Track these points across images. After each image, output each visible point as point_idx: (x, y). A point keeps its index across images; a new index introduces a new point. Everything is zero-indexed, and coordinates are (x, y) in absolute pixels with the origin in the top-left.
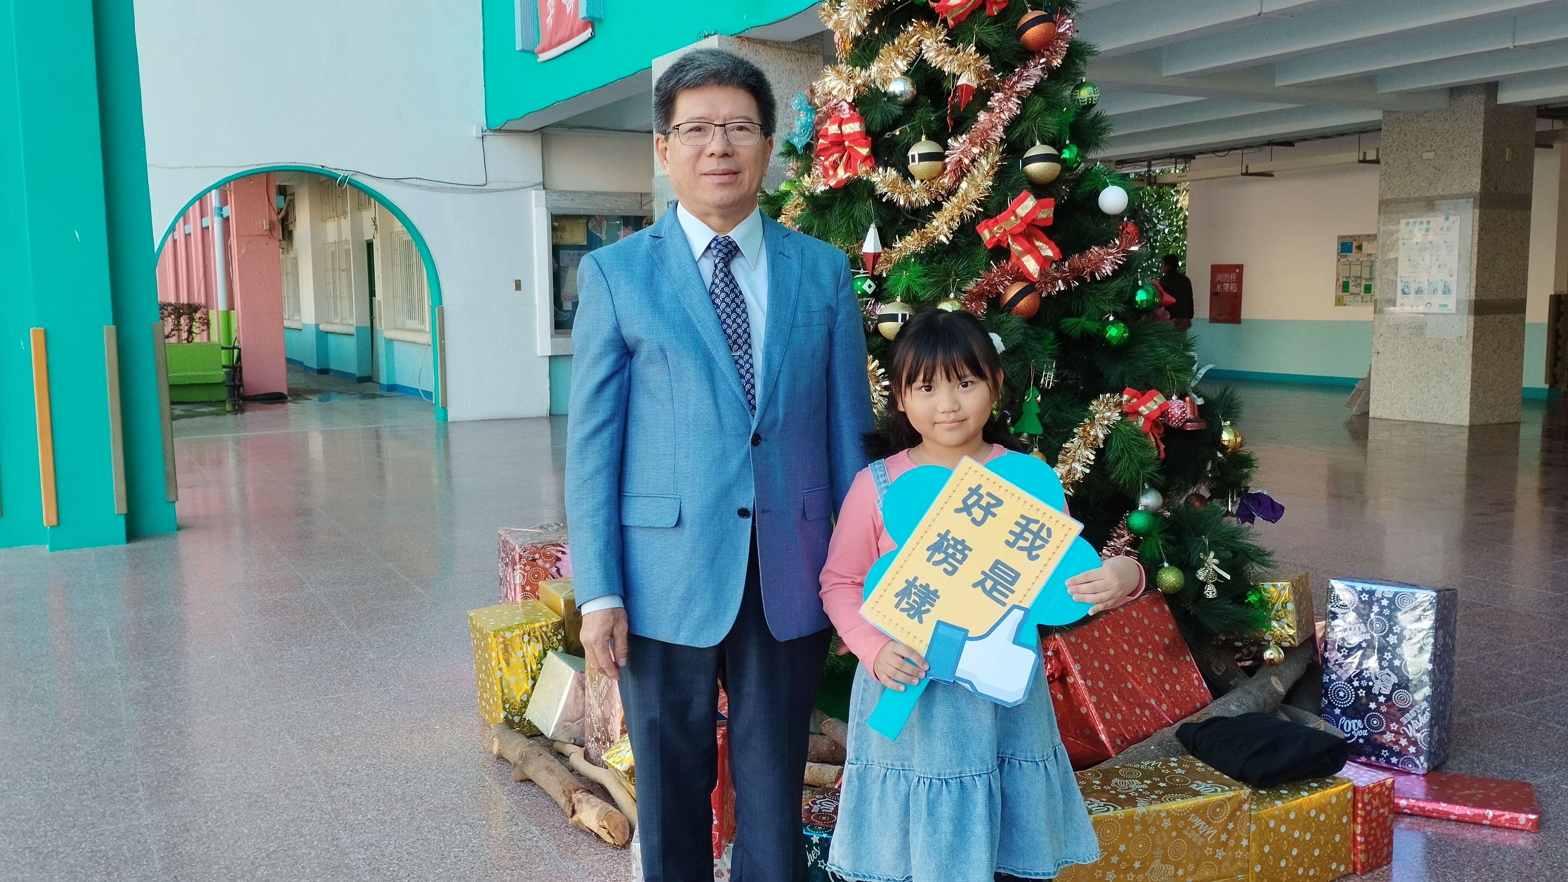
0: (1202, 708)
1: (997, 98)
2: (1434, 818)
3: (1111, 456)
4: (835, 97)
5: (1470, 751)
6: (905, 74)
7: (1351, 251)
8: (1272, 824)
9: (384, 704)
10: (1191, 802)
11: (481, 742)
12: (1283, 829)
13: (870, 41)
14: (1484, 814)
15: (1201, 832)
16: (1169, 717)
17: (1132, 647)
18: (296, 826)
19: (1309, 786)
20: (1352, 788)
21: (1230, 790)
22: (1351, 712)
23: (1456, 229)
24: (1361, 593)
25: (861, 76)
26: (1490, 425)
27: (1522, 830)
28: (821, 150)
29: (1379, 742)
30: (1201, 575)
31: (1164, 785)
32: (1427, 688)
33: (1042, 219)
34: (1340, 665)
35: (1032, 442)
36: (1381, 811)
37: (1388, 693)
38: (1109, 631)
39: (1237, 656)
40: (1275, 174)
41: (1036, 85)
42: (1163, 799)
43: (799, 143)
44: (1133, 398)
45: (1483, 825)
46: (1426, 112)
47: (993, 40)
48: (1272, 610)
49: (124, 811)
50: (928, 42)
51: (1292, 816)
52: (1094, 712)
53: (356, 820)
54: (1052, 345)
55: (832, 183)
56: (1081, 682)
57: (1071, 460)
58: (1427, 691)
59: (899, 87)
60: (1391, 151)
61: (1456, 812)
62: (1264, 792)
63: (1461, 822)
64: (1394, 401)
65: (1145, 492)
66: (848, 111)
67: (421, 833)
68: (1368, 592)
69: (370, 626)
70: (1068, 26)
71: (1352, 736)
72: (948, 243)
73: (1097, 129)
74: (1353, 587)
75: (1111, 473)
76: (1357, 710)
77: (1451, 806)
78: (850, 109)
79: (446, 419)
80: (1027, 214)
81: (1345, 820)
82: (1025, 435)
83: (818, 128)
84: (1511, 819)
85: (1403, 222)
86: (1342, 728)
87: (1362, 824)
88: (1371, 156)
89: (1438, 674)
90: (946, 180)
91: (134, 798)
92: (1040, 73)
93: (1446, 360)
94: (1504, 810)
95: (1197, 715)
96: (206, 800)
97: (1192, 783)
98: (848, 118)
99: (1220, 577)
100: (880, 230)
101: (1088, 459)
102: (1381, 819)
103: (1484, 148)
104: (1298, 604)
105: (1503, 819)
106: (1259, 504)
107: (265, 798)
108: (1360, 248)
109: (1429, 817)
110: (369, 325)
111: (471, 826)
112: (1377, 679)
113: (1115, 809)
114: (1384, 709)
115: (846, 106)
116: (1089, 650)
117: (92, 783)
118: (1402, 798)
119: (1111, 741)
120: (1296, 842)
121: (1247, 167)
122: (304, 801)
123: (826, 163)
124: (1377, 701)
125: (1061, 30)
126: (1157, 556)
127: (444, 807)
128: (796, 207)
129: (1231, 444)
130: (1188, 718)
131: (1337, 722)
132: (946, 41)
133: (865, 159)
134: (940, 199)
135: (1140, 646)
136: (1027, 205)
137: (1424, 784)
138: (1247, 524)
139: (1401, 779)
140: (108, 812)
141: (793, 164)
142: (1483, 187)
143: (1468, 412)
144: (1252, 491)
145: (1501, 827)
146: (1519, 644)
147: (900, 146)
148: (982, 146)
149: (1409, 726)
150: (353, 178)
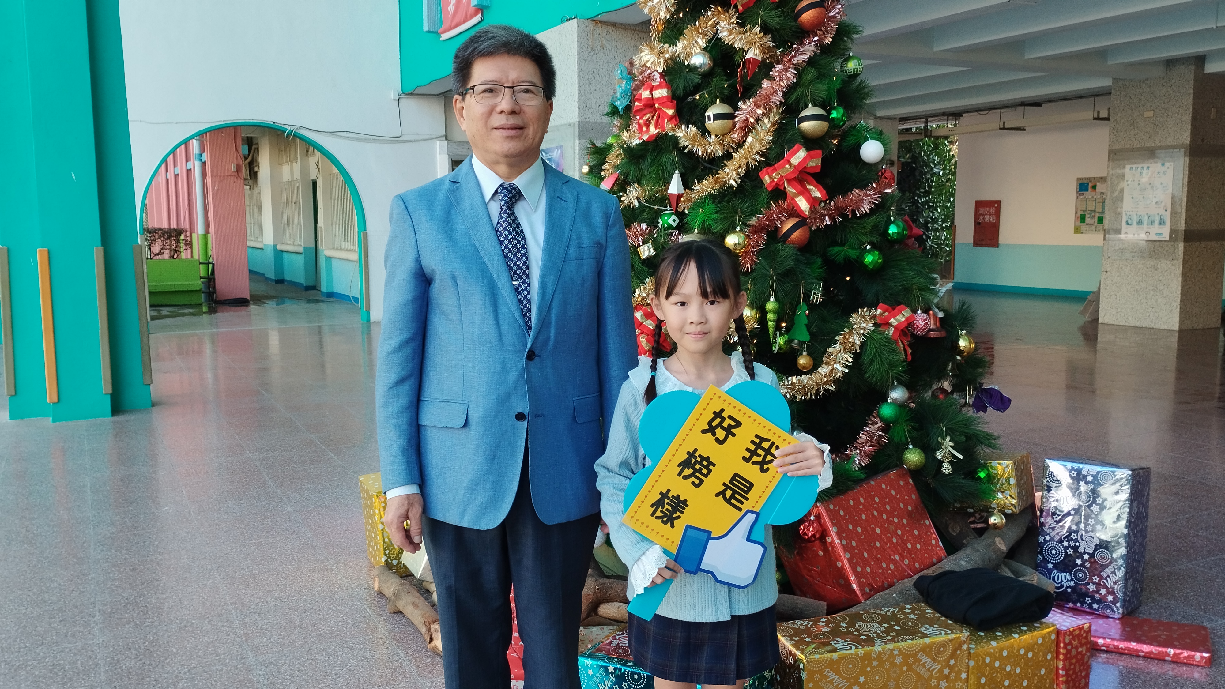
0: (938, 562)
1: (777, 69)
2: (1126, 654)
3: (865, 359)
4: (649, 68)
5: (1160, 598)
6: (704, 49)
7: (1087, 190)
8: (988, 660)
10: (920, 642)
11: (367, 580)
12: (997, 664)
13: (677, 23)
14: (1166, 652)
15: (927, 667)
16: (910, 570)
17: (880, 514)
18: (214, 646)
19: (1020, 629)
20: (1056, 631)
21: (952, 633)
22: (1061, 566)
23: (1170, 172)
24: (1070, 471)
25: (670, 51)
26: (1196, 330)
27: (1198, 666)
28: (637, 111)
29: (1084, 590)
30: (939, 455)
31: (899, 628)
32: (1124, 548)
33: (812, 167)
34: (1053, 529)
35: (801, 347)
36: (1080, 650)
37: (1091, 551)
38: (862, 500)
39: (972, 519)
40: (1026, 128)
41: (810, 59)
42: (896, 640)
43: (621, 105)
44: (885, 312)
45: (1165, 661)
46: (1147, 79)
47: (775, 22)
48: (997, 484)
49: (82, 632)
50: (722, 24)
51: (1005, 654)
52: (847, 565)
53: (261, 642)
54: (820, 269)
55: (645, 137)
56: (837, 541)
57: (833, 362)
58: (1122, 551)
59: (699, 60)
60: (1119, 110)
61: (1144, 650)
62: (982, 634)
63: (1148, 658)
64: (1119, 310)
65: (893, 388)
66: (659, 79)
67: (311, 654)
68: (1076, 470)
69: (291, 485)
70: (837, 11)
71: (1062, 586)
72: (736, 186)
73: (861, 94)
74: (1065, 466)
75: (866, 373)
76: (1067, 565)
77: (1140, 645)
78: (661, 78)
79: (369, 320)
80: (799, 163)
81: (1049, 657)
82: (796, 341)
83: (635, 93)
84: (1189, 656)
85: (1128, 167)
86: (1054, 579)
87: (1063, 661)
88: (1104, 114)
89: (1132, 537)
90: (736, 136)
91: (92, 622)
92: (813, 48)
93: (1161, 278)
94: (1183, 649)
95: (934, 568)
96: (147, 624)
97: (921, 627)
98: (657, 85)
99: (955, 457)
100: (683, 176)
101: (847, 361)
102: (1079, 657)
103: (1194, 109)
104: (1019, 479)
105: (1182, 656)
106: (991, 397)
107: (193, 623)
108: (1094, 187)
109: (1122, 654)
110: (314, 246)
111: (352, 649)
112: (1082, 540)
113: (857, 647)
114: (1088, 565)
115: (657, 76)
116: (845, 515)
117: (60, 609)
118: (1100, 638)
119: (861, 590)
120: (1008, 675)
121: (1004, 123)
122: (223, 626)
123: (641, 121)
124: (1082, 558)
125: (832, 14)
126: (904, 440)
127: (331, 633)
128: (617, 157)
129: (966, 349)
130: (925, 571)
131: (1050, 575)
132: (737, 23)
133: (671, 118)
134: (731, 150)
135: (886, 512)
136: (799, 156)
137: (1119, 626)
138: (981, 413)
139: (1101, 621)
140: (70, 633)
141: (617, 122)
142: (1193, 140)
143: (1178, 319)
144: (985, 386)
145: (1180, 663)
147: (699, 108)
148: (765, 108)
149: (1108, 579)
150: (298, 131)
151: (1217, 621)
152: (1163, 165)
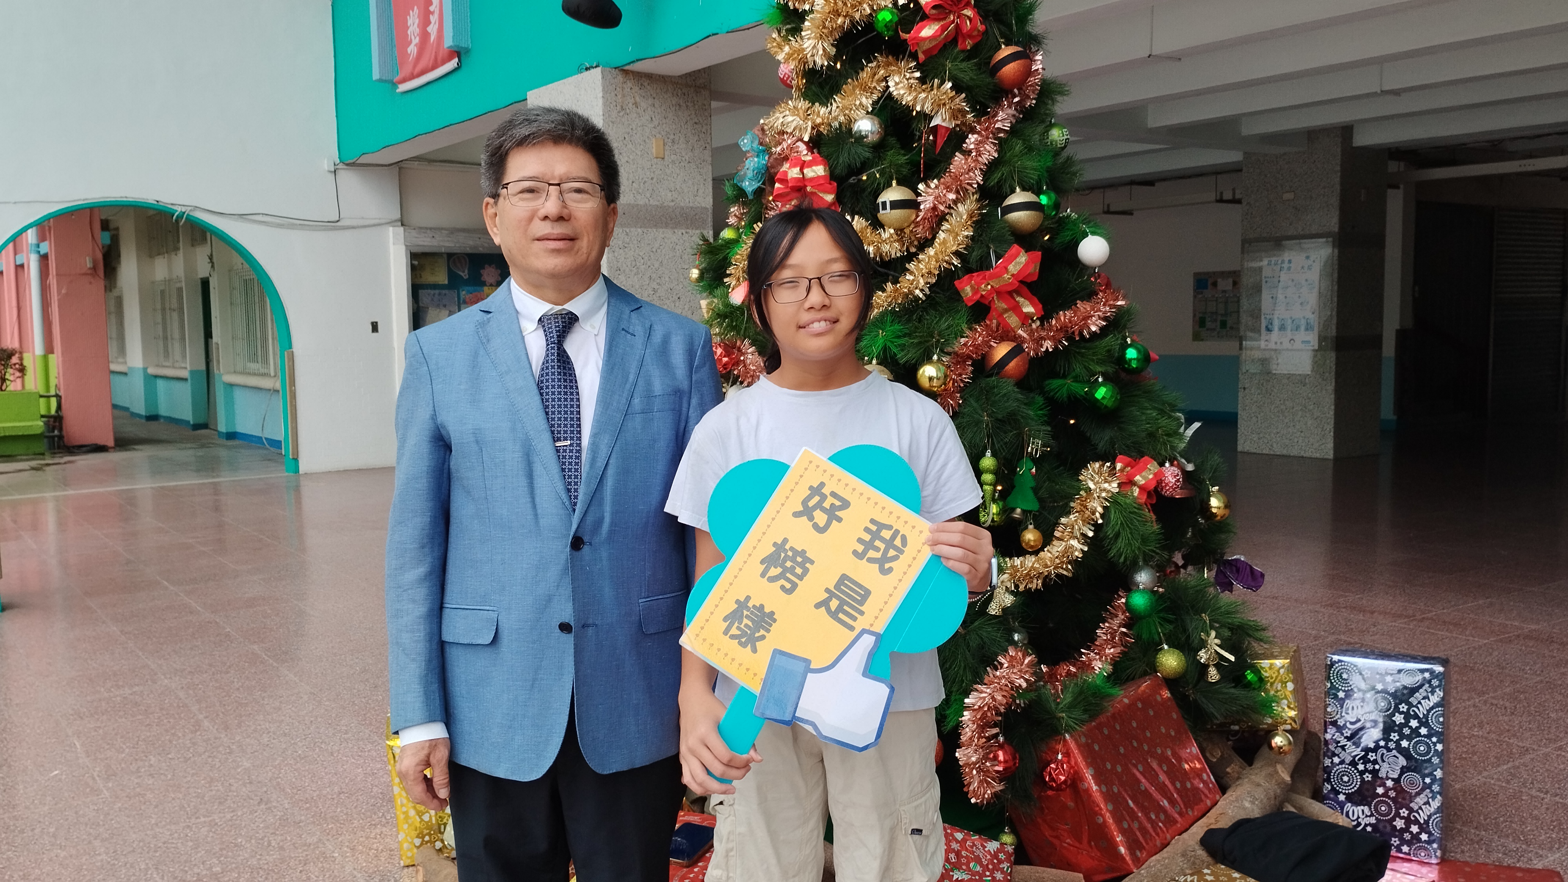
0: (1215, 802)
1: (973, 140)
3: (1110, 533)
4: (789, 135)
5: (1465, 829)
6: (871, 112)
9: (267, 827)
23: (1317, 267)
25: (820, 114)
26: (1355, 457)
28: (777, 196)
29: (1389, 828)
30: (1203, 656)
32: (1439, 770)
33: (1030, 275)
34: (1343, 747)
35: (1026, 518)
37: (1396, 776)
38: (1118, 727)
40: (1135, 213)
41: (1012, 126)
43: (749, 186)
44: (1126, 466)
46: (1285, 154)
47: (967, 78)
48: (1271, 690)
50: (895, 79)
52: (1111, 821)
54: (1041, 410)
56: (1095, 788)
57: (1067, 538)
58: (1438, 773)
59: (865, 126)
60: (1252, 191)
64: (1261, 435)
65: (1141, 569)
66: (805, 152)
69: (239, 725)
70: (1039, 63)
71: (1359, 824)
72: (924, 298)
75: (1111, 550)
76: (1362, 796)
78: (809, 150)
79: (297, 471)
82: (1019, 510)
83: (772, 171)
85: (1265, 259)
86: (1347, 815)
88: (1228, 196)
90: (920, 230)
92: (1015, 113)
98: (807, 161)
99: (1223, 658)
101: (1086, 536)
103: (1342, 190)
104: (1296, 683)
106: (1238, 571)
108: (1215, 284)
110: (203, 367)
112: (1383, 761)
114: (1392, 794)
115: (802, 147)
116: (1100, 750)
119: (1130, 854)
121: (1108, 206)
124: (1384, 786)
126: (1156, 637)
129: (1219, 511)
130: (1204, 820)
131: (1342, 809)
132: (918, 77)
134: (914, 250)
136: (1018, 261)
138: (1227, 592)
142: (1341, 226)
143: (1332, 445)
144: (1230, 557)
146: (1469, 700)
147: (866, 193)
148: (957, 192)
149: (1420, 811)
150: (191, 214)
151: (1547, 857)
152: (1308, 258)
